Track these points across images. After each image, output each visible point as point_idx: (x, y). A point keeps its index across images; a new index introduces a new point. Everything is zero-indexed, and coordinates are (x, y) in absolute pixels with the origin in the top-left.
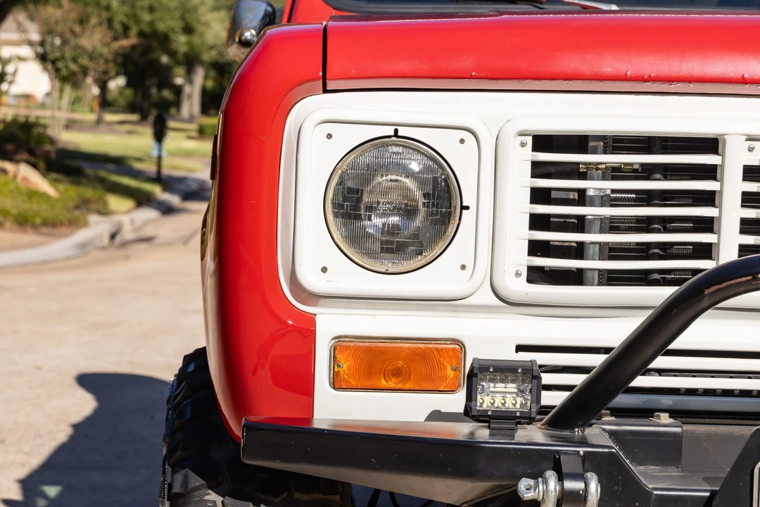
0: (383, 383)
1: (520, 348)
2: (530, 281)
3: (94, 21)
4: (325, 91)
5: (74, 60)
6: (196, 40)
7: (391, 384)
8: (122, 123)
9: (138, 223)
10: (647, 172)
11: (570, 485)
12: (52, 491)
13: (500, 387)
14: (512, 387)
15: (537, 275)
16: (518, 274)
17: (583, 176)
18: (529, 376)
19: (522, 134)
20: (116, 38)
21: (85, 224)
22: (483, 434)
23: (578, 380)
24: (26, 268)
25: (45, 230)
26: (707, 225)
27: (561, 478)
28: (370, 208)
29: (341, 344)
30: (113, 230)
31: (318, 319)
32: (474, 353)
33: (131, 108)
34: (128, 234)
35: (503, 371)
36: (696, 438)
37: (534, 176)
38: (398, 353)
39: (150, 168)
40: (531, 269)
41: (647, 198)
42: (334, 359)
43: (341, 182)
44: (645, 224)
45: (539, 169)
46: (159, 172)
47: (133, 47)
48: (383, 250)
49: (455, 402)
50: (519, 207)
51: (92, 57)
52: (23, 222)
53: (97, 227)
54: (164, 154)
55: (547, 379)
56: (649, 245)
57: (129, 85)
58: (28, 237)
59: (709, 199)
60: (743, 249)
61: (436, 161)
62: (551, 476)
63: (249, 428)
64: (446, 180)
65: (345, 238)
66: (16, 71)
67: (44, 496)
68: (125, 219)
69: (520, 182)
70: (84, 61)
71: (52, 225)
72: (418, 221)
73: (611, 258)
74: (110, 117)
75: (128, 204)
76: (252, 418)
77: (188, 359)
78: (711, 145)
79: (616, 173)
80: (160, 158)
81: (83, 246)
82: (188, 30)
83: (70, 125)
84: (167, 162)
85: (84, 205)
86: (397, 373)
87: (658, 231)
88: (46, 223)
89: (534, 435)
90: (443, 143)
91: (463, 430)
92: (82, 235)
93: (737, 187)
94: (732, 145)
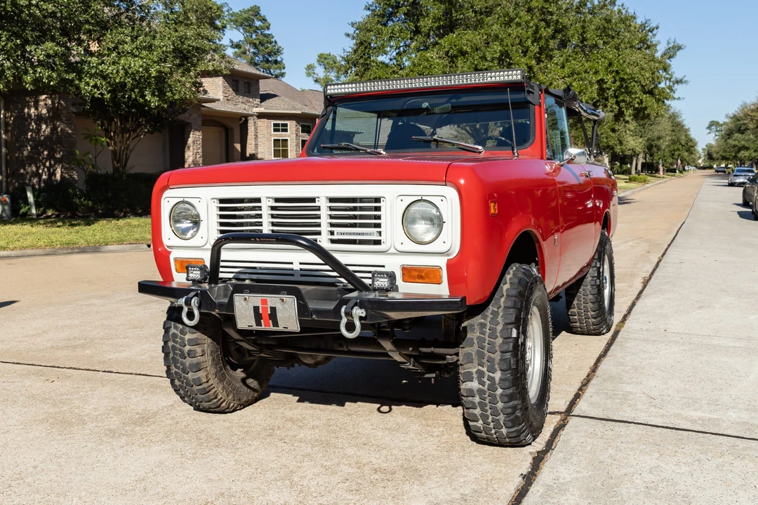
4: (170, 189)
16: (215, 239)
18: (201, 269)
19: (216, 199)
26: (259, 224)
29: (176, 260)
31: (170, 253)
37: (219, 210)
38: (189, 262)
42: (175, 265)
50: (216, 220)
56: (249, 230)
59: (259, 216)
60: (272, 231)
61: (194, 208)
64: (197, 213)
65: (174, 229)
69: (214, 212)
78: (258, 200)
90: (195, 203)
93: (266, 212)
94: (263, 200)
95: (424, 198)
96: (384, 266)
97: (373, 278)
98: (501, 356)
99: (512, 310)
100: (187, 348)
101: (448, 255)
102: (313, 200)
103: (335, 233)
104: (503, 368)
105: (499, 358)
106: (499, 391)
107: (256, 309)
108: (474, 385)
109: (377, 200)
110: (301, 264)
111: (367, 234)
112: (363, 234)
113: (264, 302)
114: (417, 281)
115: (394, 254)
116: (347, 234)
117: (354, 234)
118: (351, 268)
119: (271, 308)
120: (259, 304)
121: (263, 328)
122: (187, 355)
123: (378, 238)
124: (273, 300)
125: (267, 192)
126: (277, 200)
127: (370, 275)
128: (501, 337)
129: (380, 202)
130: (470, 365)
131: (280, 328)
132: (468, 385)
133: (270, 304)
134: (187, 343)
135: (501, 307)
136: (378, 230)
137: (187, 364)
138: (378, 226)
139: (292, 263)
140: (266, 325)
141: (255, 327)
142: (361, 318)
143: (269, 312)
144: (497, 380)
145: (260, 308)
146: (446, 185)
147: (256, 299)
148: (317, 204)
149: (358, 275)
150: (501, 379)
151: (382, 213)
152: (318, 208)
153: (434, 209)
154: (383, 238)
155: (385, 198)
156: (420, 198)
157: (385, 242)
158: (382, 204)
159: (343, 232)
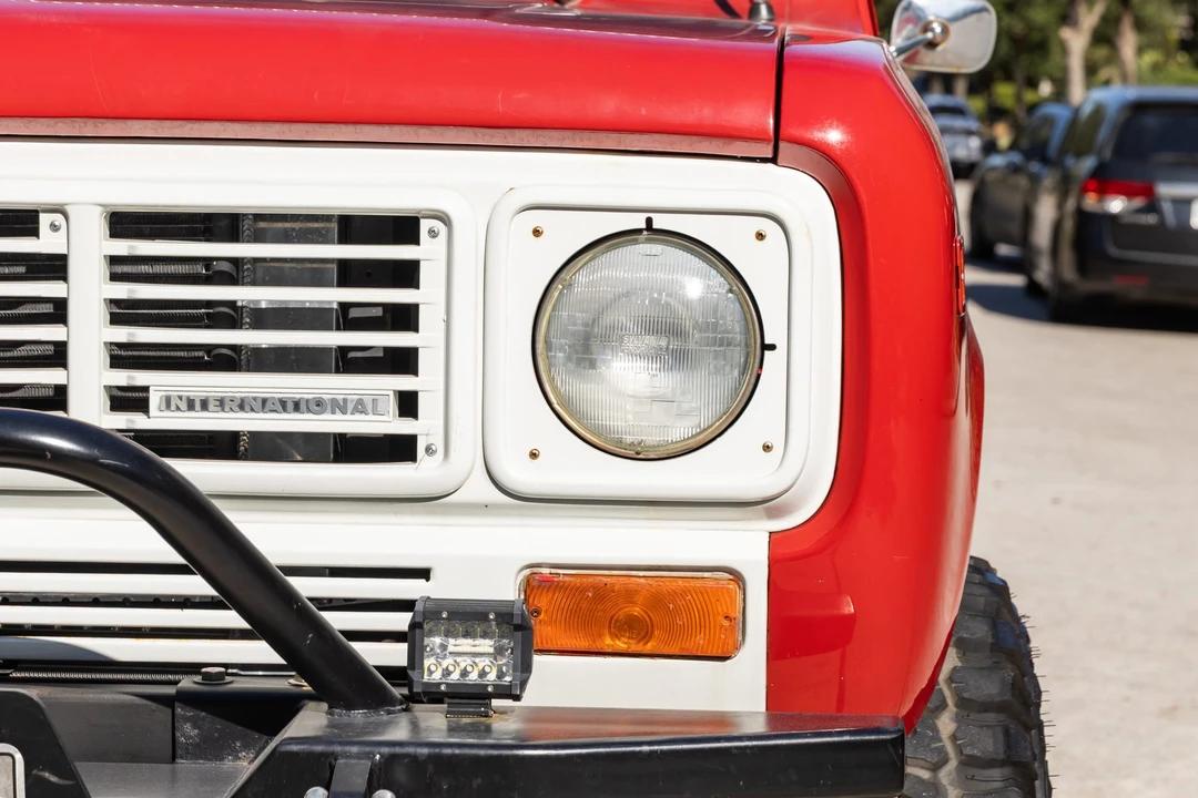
95: (660, 222)
96: (424, 574)
97: (411, 636)
99: (996, 773)
101: (774, 514)
102: (19, 221)
103: (154, 400)
109: (404, 228)
111: (340, 406)
112: (316, 405)
114: (608, 642)
115: (486, 508)
116: (221, 403)
118: (305, 587)
123: (404, 427)
127: (401, 621)
129: (415, 240)
135: (945, 761)
136: (404, 383)
138: (403, 361)
146: (774, 160)
148: (45, 243)
149: (338, 621)
151: (425, 295)
152: (54, 267)
153: (718, 281)
154: (424, 427)
155: (444, 218)
156: (638, 221)
157: (439, 446)
158: (426, 251)
159: (198, 394)
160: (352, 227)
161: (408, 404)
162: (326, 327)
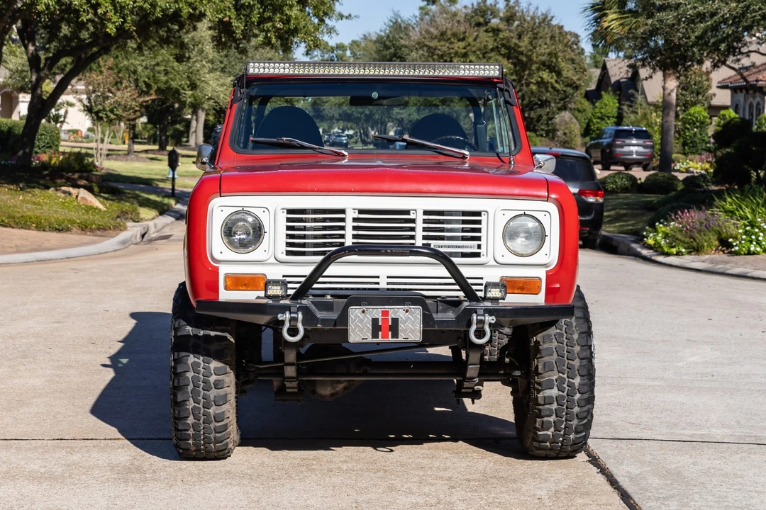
0: (241, 288)
1: (284, 276)
2: (287, 255)
3: (125, 83)
4: (221, 196)
5: (112, 111)
6: (198, 93)
7: (244, 288)
8: (146, 151)
9: (159, 227)
10: (324, 220)
11: (293, 315)
12: (125, 361)
13: (275, 287)
14: (279, 288)
15: (289, 253)
16: (282, 253)
17: (305, 222)
18: (283, 284)
19: (283, 209)
20: (140, 95)
21: (125, 228)
22: (271, 302)
23: (298, 286)
24: (88, 257)
25: (98, 233)
26: (342, 236)
27: (290, 313)
28: (235, 233)
29: (227, 276)
30: (143, 232)
31: (220, 268)
32: (269, 277)
33: (153, 139)
34: (153, 234)
35: (276, 282)
36: (338, 303)
37: (287, 222)
38: (245, 278)
39: (168, 186)
40: (287, 251)
41: (325, 228)
42: (225, 281)
43: (226, 225)
44: (324, 237)
45: (288, 220)
46: (173, 189)
47: (153, 101)
48: (241, 246)
49: (262, 294)
50: (282, 232)
51: (125, 109)
52: (84, 228)
53: (133, 230)
54: (176, 176)
55: (289, 286)
56: (325, 243)
57: (150, 121)
58: (87, 238)
59: (343, 228)
60: (353, 243)
61: (256, 218)
62: (287, 313)
63: (198, 302)
64: (260, 224)
65: (227, 242)
66: (66, 112)
67: (121, 363)
68: (151, 224)
69: (282, 224)
70: (120, 112)
71: (103, 230)
72: (250, 237)
73: (314, 247)
74: (137, 147)
75: (153, 213)
76: (199, 299)
77: (180, 285)
78: (343, 211)
79: (315, 220)
80: (173, 179)
81: (124, 242)
82: (193, 86)
83: (110, 154)
84: (179, 181)
85: (123, 214)
86: (245, 285)
87: (328, 238)
88: (99, 229)
89: (287, 302)
90: (258, 212)
91: (265, 301)
92: (123, 236)
93: (349, 224)
94: (347, 212)
95: (527, 213)
96: (482, 278)
97: (485, 290)
98: (580, 362)
100: (213, 378)
101: (547, 267)
102: (407, 212)
103: (432, 246)
104: (583, 373)
105: (579, 364)
106: (578, 396)
107: (375, 321)
108: (554, 392)
109: (478, 214)
110: (388, 277)
111: (467, 247)
112: (463, 247)
113: (385, 313)
114: (516, 291)
115: (493, 266)
116: (445, 246)
117: (453, 247)
119: (393, 319)
120: (380, 317)
121: (380, 340)
122: (213, 386)
123: (478, 251)
124: (397, 311)
125: (352, 204)
126: (361, 212)
128: (578, 345)
129: (481, 216)
130: (550, 373)
131: (400, 339)
132: (548, 393)
133: (392, 315)
134: (213, 372)
136: (478, 243)
137: (212, 398)
138: (479, 239)
139: (378, 277)
140: (385, 336)
141: (370, 340)
142: (490, 325)
143: (390, 324)
144: (577, 384)
145: (380, 320)
146: (547, 201)
147: (376, 312)
148: (412, 216)
150: (580, 384)
151: (483, 226)
152: (413, 221)
153: (537, 224)
154: (483, 251)
155: (487, 212)
156: (522, 212)
157: (485, 254)
158: (483, 218)
159: (440, 245)
160: (464, 213)
161: (479, 247)
162: (459, 232)
